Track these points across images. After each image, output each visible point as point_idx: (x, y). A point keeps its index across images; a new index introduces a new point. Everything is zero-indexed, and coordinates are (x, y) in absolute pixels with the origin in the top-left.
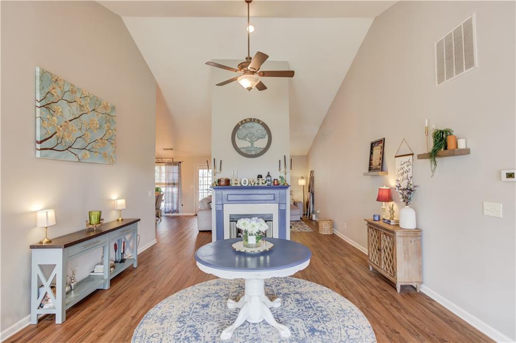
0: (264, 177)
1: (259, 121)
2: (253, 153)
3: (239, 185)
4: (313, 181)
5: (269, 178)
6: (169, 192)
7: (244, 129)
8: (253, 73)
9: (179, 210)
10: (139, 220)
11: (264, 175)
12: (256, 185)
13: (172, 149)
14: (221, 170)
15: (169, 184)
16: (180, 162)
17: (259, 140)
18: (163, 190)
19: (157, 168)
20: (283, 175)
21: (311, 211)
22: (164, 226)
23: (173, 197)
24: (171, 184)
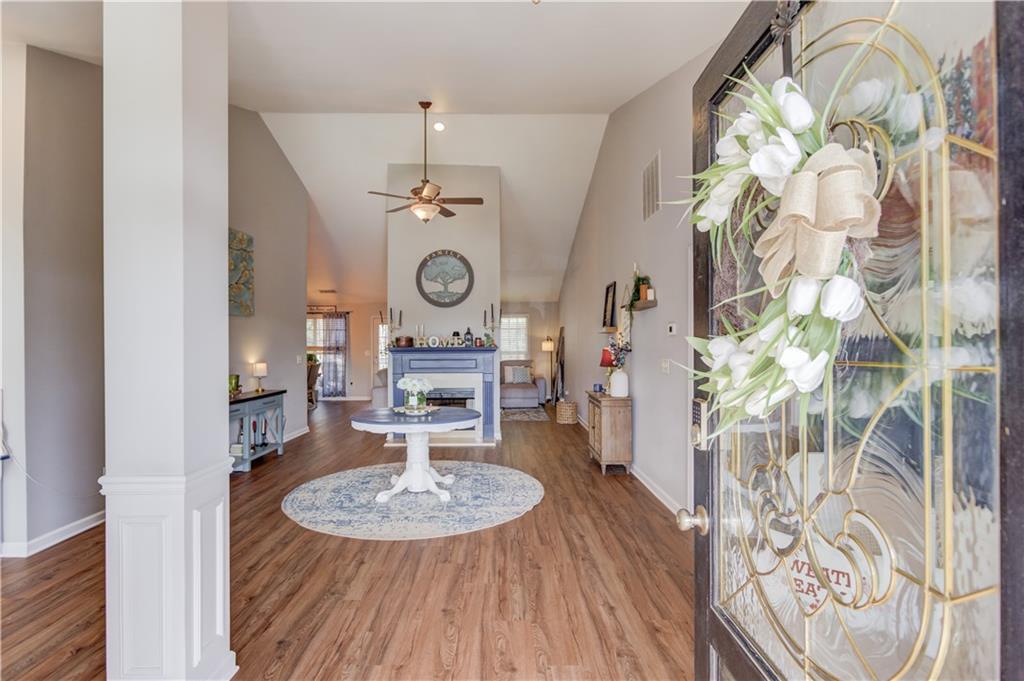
0: (462, 336)
1: (455, 254)
2: (447, 301)
3: (425, 346)
4: (563, 343)
5: (469, 337)
6: (329, 364)
7: (434, 267)
8: (429, 201)
9: (347, 392)
10: (285, 392)
11: (462, 333)
12: (450, 346)
13: (333, 291)
14: (400, 324)
15: (329, 349)
16: (348, 313)
17: (455, 282)
18: (320, 358)
19: (309, 323)
20: (489, 332)
21: (560, 392)
22: (320, 414)
23: (336, 371)
24: (333, 348)
